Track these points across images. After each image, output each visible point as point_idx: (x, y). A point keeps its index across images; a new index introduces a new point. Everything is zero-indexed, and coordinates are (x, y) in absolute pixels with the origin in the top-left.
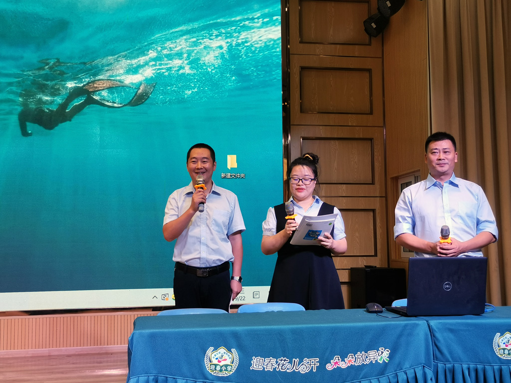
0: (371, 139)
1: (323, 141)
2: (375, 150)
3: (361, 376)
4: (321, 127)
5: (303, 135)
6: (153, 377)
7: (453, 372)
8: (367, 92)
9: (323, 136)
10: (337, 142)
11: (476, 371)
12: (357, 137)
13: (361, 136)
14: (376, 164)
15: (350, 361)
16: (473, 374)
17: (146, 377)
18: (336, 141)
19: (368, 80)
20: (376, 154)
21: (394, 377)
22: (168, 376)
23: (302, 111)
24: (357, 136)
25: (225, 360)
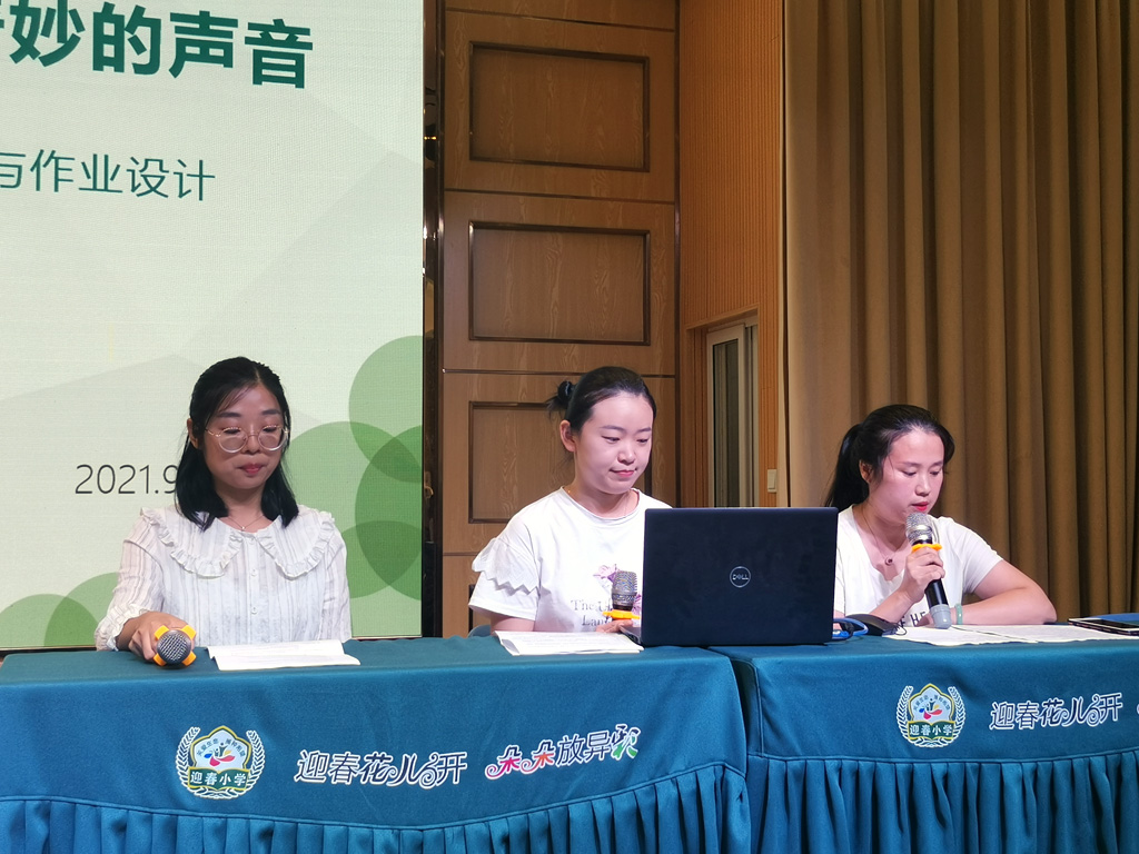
0: (644, 234)
1: (525, 234)
2: (653, 261)
3: (569, 793)
4: (521, 198)
5: (476, 217)
6: (37, 802)
7: (803, 778)
8: (637, 116)
9: (526, 220)
10: (560, 237)
11: (857, 774)
12: (608, 227)
13: (620, 225)
14: (656, 296)
15: (544, 757)
16: (849, 782)
17: (18, 804)
18: (558, 234)
19: (639, 86)
20: (654, 269)
21: (647, 793)
22: (76, 800)
23: (474, 156)
24: (609, 225)
25: (230, 758)
